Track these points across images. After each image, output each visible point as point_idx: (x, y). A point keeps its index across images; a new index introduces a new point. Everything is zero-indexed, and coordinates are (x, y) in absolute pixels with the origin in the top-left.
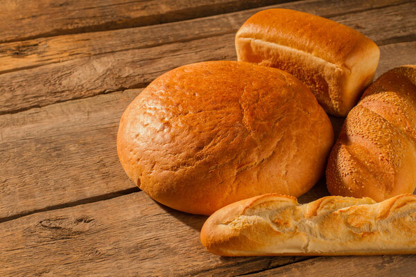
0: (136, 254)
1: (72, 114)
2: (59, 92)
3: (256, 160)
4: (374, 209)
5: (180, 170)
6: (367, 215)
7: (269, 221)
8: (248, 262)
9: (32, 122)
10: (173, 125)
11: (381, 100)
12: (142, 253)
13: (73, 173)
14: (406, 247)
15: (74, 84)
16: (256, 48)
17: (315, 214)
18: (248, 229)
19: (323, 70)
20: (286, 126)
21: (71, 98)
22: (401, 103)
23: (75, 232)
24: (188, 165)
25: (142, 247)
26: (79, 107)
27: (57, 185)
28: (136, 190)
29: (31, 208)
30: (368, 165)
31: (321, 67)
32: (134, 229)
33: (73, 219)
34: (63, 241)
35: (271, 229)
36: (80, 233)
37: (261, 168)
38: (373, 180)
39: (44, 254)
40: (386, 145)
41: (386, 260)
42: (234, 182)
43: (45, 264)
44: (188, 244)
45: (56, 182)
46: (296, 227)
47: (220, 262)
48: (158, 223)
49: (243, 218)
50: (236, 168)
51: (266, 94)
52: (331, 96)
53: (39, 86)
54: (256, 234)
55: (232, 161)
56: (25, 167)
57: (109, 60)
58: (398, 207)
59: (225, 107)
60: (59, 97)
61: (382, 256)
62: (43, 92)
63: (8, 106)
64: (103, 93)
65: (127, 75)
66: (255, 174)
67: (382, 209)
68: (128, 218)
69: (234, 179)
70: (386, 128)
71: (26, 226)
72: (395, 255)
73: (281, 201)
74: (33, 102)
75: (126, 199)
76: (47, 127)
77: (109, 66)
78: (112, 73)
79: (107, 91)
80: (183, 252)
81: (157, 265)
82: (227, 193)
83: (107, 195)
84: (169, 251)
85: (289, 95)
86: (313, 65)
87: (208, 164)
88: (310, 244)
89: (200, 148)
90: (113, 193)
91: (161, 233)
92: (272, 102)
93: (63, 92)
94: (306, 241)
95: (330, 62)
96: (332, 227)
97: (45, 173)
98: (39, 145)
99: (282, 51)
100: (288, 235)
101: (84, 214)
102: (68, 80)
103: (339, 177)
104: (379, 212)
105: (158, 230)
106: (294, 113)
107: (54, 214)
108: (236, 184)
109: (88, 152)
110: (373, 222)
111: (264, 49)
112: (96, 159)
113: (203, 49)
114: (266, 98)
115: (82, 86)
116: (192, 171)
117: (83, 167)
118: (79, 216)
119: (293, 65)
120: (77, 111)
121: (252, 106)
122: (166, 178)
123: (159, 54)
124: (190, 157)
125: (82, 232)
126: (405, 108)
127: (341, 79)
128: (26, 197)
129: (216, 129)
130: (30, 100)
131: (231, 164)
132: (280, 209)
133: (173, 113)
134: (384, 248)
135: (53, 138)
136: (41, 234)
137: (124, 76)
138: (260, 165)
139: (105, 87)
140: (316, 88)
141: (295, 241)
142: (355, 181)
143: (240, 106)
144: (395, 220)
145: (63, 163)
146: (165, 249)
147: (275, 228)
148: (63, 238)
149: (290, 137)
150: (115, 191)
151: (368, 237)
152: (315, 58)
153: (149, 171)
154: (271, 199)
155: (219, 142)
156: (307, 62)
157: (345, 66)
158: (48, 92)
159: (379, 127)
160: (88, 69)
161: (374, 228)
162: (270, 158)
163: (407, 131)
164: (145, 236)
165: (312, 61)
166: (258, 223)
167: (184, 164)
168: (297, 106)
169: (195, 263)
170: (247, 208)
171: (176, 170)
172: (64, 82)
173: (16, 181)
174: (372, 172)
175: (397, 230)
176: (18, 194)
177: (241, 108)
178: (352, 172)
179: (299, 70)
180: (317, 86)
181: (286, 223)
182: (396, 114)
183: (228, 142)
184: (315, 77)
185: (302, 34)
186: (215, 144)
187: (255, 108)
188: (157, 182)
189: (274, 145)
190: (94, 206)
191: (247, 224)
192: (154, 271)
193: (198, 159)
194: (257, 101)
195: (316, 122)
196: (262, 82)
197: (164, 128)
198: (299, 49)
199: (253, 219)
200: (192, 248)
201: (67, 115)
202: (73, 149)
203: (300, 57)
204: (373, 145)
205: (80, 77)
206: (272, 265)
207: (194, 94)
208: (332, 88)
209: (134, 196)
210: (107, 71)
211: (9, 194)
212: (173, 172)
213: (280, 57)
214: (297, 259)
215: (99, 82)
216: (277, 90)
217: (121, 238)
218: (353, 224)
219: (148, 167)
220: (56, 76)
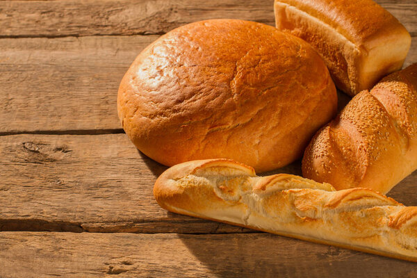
0: (93, 192)
1: (103, 48)
2: (102, 26)
3: (230, 124)
4: (326, 196)
5: (157, 119)
6: (316, 201)
7: (214, 185)
8: (196, 222)
9: (62, 49)
10: (165, 74)
11: (390, 89)
12: (99, 192)
13: (74, 104)
14: (348, 242)
15: (120, 20)
16: (290, 15)
17: (263, 188)
18: (192, 189)
19: (343, 48)
20: (274, 96)
21: (110, 33)
22: (407, 96)
23: (49, 159)
24: (165, 116)
25: (101, 186)
26: (112, 43)
27: (55, 113)
28: (121, 131)
29: (22, 129)
30: (345, 151)
31: (342, 45)
32: (103, 167)
33: (54, 147)
34: (34, 164)
35: (214, 194)
36: (53, 160)
37: (233, 133)
38: (344, 168)
39: (11, 173)
40: (370, 135)
41: (332, 251)
42: (202, 141)
43: (7, 183)
44: (146, 192)
45: (56, 109)
46: (240, 198)
47: (166, 216)
48: (128, 167)
49: (191, 177)
50: (208, 127)
51: (267, 61)
52: (350, 77)
53: (86, 17)
54: (198, 195)
55: (206, 119)
56: (35, 90)
57: (164, 3)
58: (352, 200)
59: (220, 66)
60: (99, 30)
61: (329, 246)
62: (88, 23)
63: (50, 31)
64: (142, 34)
65: (173, 20)
66: (225, 137)
67: (333, 198)
68: (104, 156)
69: (203, 138)
70: (379, 118)
71: (9, 144)
72: (343, 248)
73: (236, 169)
74: (75, 30)
75: (111, 138)
76: (73, 57)
77: (161, 9)
78: (160, 17)
79: (147, 33)
80: (138, 198)
81: (107, 206)
82: (194, 151)
83: (96, 130)
84: (125, 195)
85: (293, 66)
86: (335, 42)
87: (182, 118)
88: (250, 217)
89: (179, 101)
90: (102, 130)
91: (127, 176)
92: (270, 69)
93: (106, 26)
94: (247, 214)
95: (350, 40)
96: (276, 205)
97: (50, 99)
98: (57, 72)
99: (310, 22)
100: (230, 204)
101: (66, 143)
102: (116, 16)
103: (310, 158)
104: (329, 201)
105: (124, 172)
106: (289, 85)
107: (40, 138)
108: (204, 144)
109: (99, 87)
110: (320, 209)
111: (296, 17)
112: (102, 94)
113: (260, 8)
114: (266, 64)
115: (126, 24)
116: (167, 122)
117: (87, 100)
118: (60, 144)
119: (320, 38)
120: (108, 46)
121: (247, 70)
122: (142, 124)
123: (215, 6)
124: (168, 108)
125: (55, 160)
126: (409, 102)
127: (359, 61)
128: (23, 118)
129: (202, 86)
130: (74, 28)
131: (204, 122)
132: (230, 176)
133: (171, 62)
134: (325, 238)
135: (73, 68)
136: (19, 155)
137: (170, 21)
138: (233, 130)
139: (147, 28)
140: (337, 66)
141: (235, 211)
142: (324, 164)
143: (236, 67)
144: (343, 212)
145: (70, 93)
146: (122, 193)
147: (219, 194)
148: (35, 163)
149: (274, 108)
150: (105, 129)
151: (310, 223)
152: (338, 34)
153: (131, 114)
154: (225, 164)
155: (200, 98)
156: (330, 37)
157: (362, 47)
158: (92, 24)
159: (372, 115)
160: (140, 9)
161: (318, 215)
162: (245, 125)
163: (403, 126)
164: (110, 176)
165: (334, 37)
166: (203, 185)
167: (161, 114)
168: (296, 79)
169: (142, 212)
170: (198, 168)
171: (152, 118)
172: (112, 18)
173: (21, 101)
174: (345, 160)
175: (342, 222)
176: (17, 113)
177: (235, 70)
178: (323, 155)
179: (324, 44)
180: (338, 64)
181: (231, 191)
182: (398, 106)
183: (208, 101)
184: (336, 54)
185: (332, 8)
186: (195, 100)
187: (249, 73)
188: (135, 126)
189: (253, 113)
190: (79, 138)
191: (193, 184)
192: (101, 210)
193: (175, 111)
194: (254, 67)
195: (312, 98)
196: (271, 48)
197: (156, 76)
198: (326, 22)
199: (200, 180)
200: (148, 197)
201: (97, 48)
202: (86, 81)
203: (325, 30)
204: (357, 133)
205: (129, 15)
206: (219, 230)
207: (198, 48)
208: (351, 68)
209: (119, 136)
210: (157, 13)
211: (9, 112)
212: (150, 120)
213: (309, 28)
214: (245, 230)
215: (143, 23)
216: (282, 59)
217: (87, 173)
218: (298, 207)
219: (132, 110)
220: (107, 10)
